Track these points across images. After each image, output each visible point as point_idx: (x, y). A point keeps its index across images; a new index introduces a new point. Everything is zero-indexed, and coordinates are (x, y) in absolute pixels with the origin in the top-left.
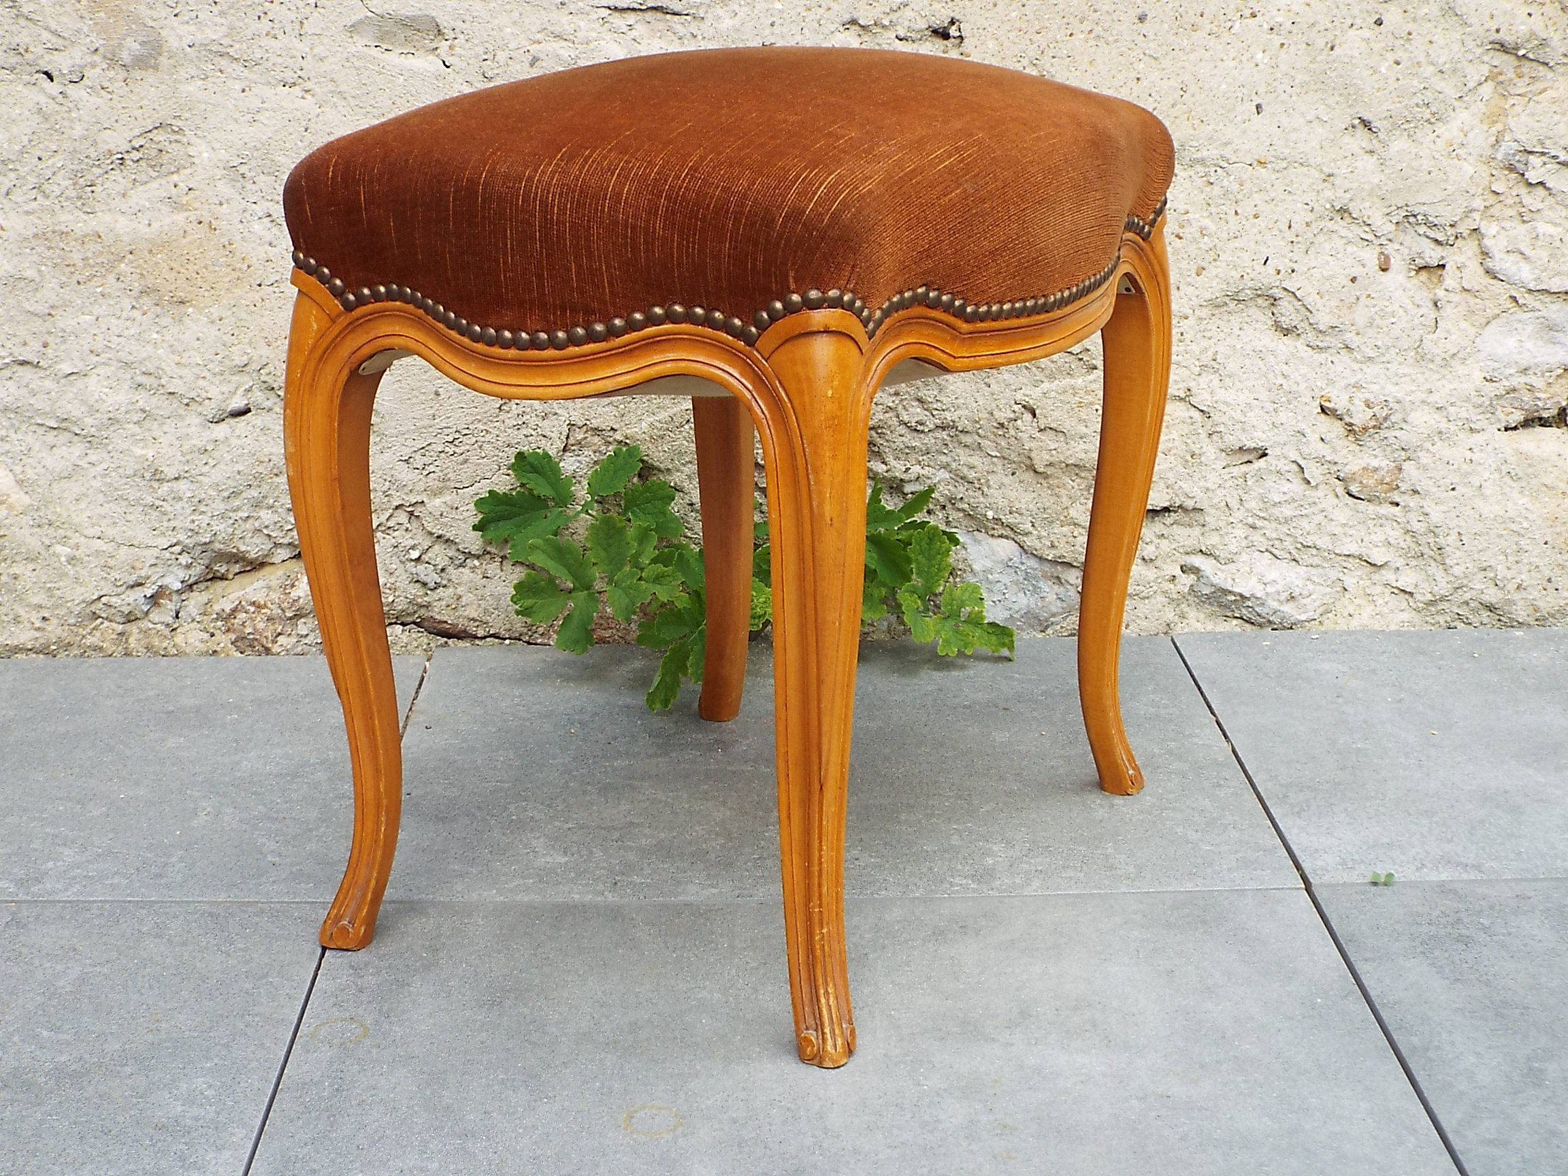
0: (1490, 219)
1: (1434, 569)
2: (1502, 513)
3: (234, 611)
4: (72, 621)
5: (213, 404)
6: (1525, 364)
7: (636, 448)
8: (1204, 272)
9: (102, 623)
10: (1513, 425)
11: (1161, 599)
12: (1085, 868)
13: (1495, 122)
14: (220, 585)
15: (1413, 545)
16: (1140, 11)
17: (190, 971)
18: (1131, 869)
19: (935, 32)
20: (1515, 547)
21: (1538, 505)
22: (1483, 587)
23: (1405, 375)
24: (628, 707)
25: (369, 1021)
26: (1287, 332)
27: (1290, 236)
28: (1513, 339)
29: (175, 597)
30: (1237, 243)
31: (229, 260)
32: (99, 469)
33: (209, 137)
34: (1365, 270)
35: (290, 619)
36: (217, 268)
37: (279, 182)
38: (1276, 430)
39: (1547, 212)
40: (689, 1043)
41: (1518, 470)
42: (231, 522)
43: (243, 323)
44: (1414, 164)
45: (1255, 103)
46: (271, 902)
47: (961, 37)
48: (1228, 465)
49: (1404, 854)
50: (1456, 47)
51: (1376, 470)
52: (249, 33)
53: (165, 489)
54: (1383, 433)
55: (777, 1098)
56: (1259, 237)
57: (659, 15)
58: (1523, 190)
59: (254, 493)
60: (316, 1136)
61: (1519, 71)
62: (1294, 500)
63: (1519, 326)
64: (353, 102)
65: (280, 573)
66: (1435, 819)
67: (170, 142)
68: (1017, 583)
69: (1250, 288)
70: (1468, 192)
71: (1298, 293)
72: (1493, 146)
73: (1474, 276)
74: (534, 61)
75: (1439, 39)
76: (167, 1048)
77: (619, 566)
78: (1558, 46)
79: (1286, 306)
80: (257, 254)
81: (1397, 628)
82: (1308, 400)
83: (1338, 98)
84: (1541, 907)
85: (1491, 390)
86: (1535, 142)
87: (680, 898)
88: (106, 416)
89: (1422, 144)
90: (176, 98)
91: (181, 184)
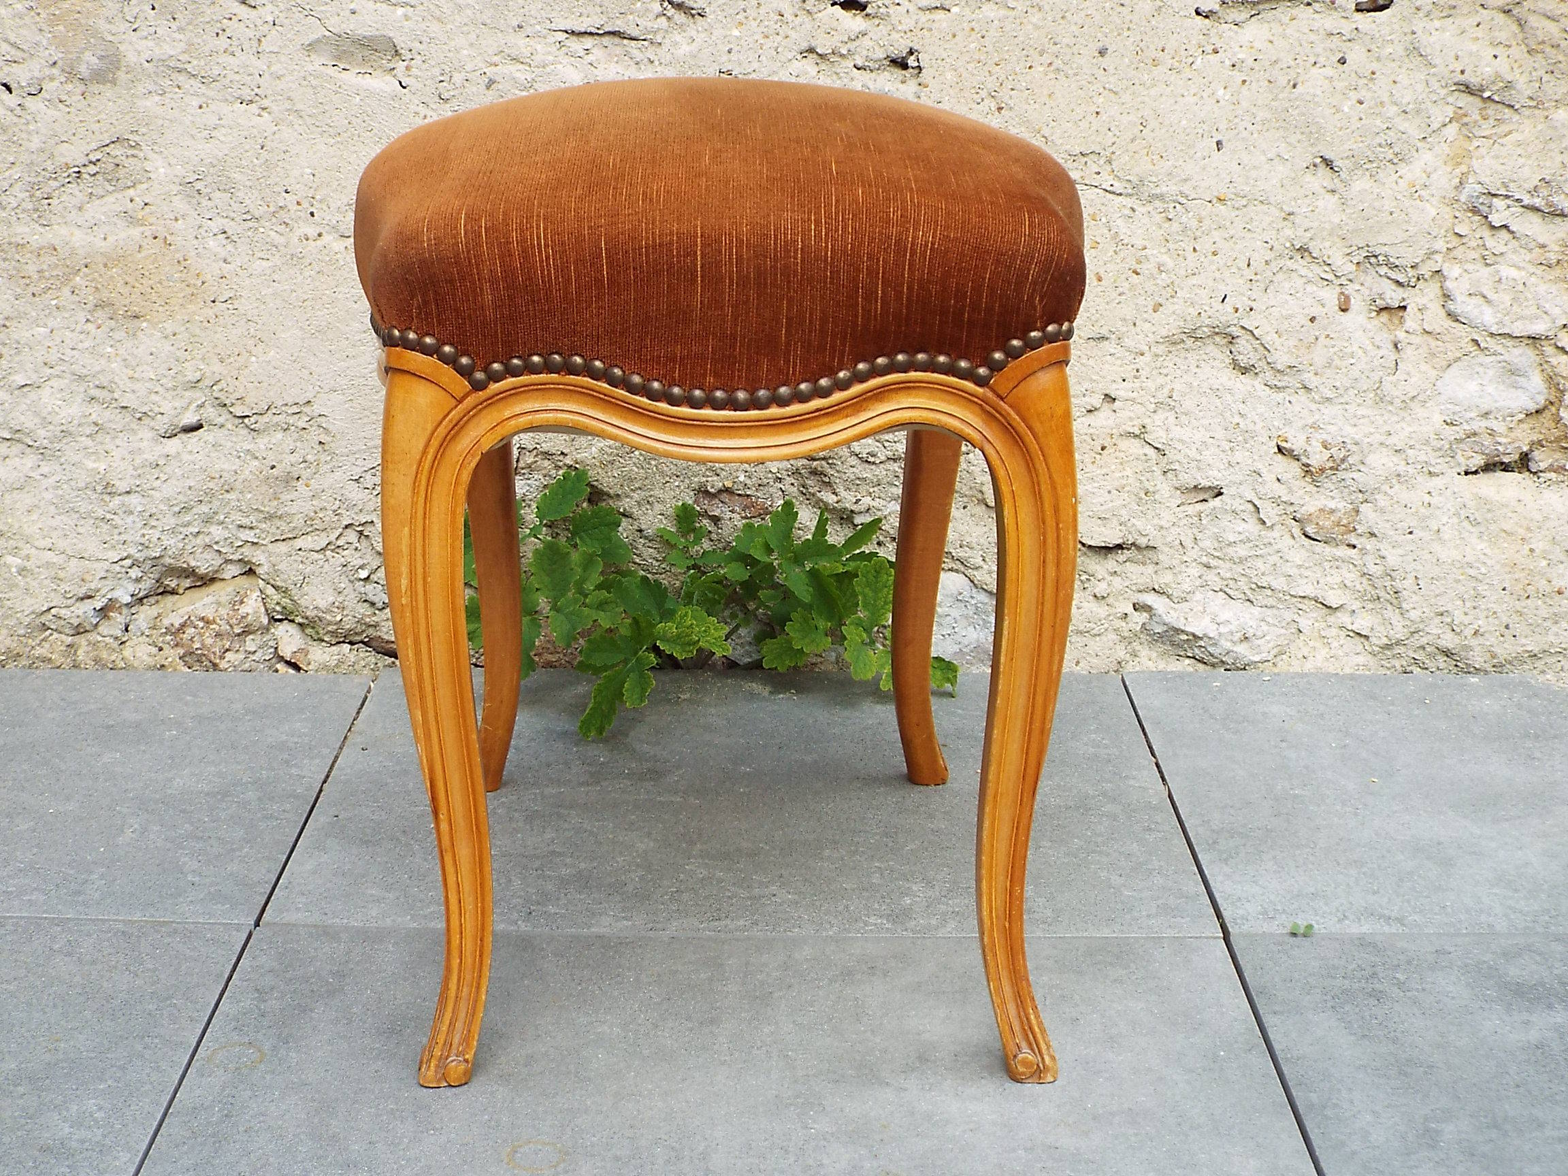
0: (1453, 261)
1: (1391, 613)
2: (1460, 558)
3: (183, 625)
4: (22, 632)
5: (165, 419)
6: (1485, 407)
7: (585, 472)
8: (1161, 309)
9: (51, 635)
10: (1474, 469)
11: (1112, 636)
13: (1459, 164)
14: (170, 599)
15: (1369, 588)
16: (1101, 44)
17: (96, 991)
18: (1049, 913)
19: (894, 62)
20: (1472, 592)
21: (1497, 551)
22: (1440, 632)
23: (1364, 417)
24: (566, 733)
25: (267, 1047)
26: (1245, 371)
27: (1249, 273)
28: (1475, 383)
29: (125, 611)
30: (1194, 280)
31: (184, 276)
32: (52, 480)
33: (166, 152)
34: (1325, 310)
35: (239, 635)
36: (171, 284)
37: (234, 199)
38: (1232, 470)
39: (1510, 256)
40: (582, 1077)
41: (1477, 515)
42: (182, 537)
43: (196, 339)
44: (1376, 204)
45: (1215, 140)
47: (919, 67)
48: (1183, 504)
49: (1326, 904)
50: (1420, 87)
51: (1332, 511)
52: (207, 49)
53: (117, 502)
54: (1341, 475)
55: (663, 1137)
56: (1217, 275)
57: (617, 40)
58: (1486, 233)
59: (204, 508)
60: (199, 1161)
61: (1484, 113)
62: (1249, 540)
63: (1481, 369)
64: (309, 121)
65: (230, 589)
66: (1364, 870)
67: (127, 156)
68: (966, 617)
69: (1207, 326)
70: (1430, 234)
71: (1255, 332)
72: (1456, 188)
73: (1436, 319)
74: (490, 83)
75: (1403, 78)
76: (63, 1068)
77: (563, 591)
78: (1524, 88)
79: (1244, 345)
80: (212, 270)
81: (1352, 671)
82: (1264, 440)
83: (1299, 136)
84: (1459, 963)
85: (1450, 433)
86: (1499, 185)
87: (593, 930)
88: (59, 428)
89: (1384, 184)
90: (133, 112)
91: (137, 199)
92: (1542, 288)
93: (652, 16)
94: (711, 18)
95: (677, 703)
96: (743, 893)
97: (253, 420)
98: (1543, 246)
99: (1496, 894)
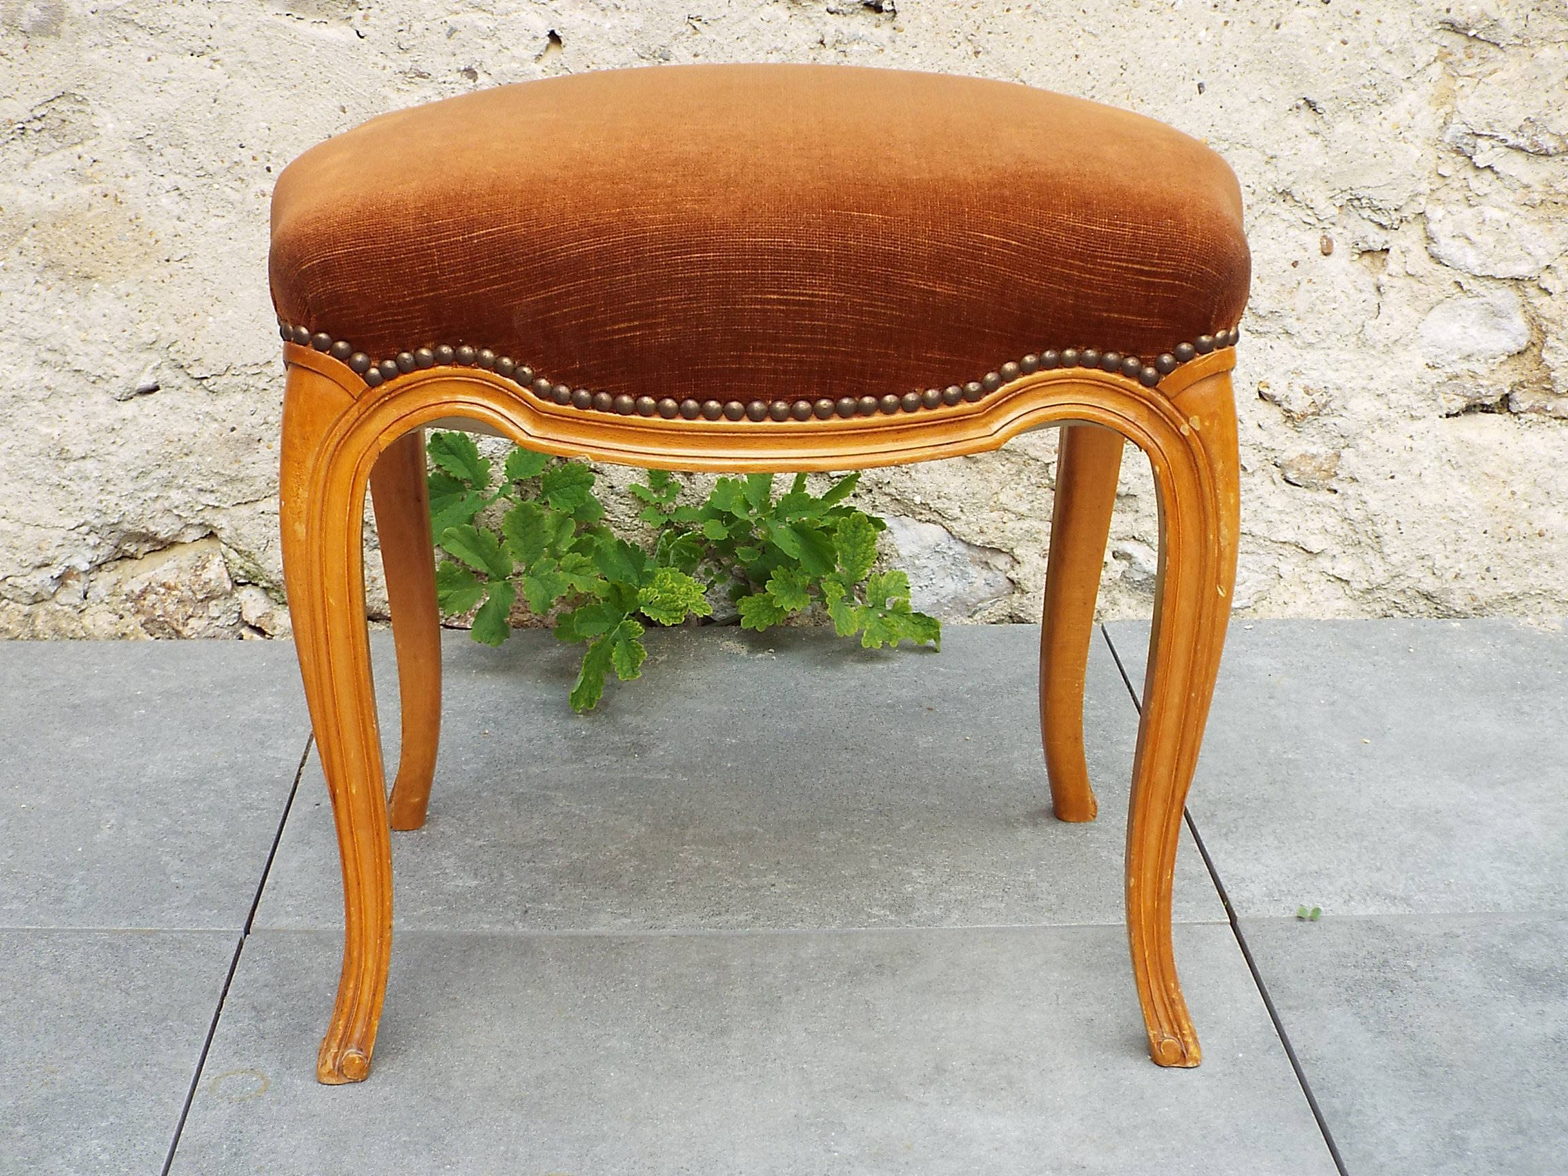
0: (1436, 202)
1: (1371, 557)
2: (1442, 501)
3: (144, 592)
5: (120, 382)
6: (1468, 350)
9: (8, 604)
10: (1455, 412)
12: (1006, 898)
13: (1443, 104)
14: (129, 564)
15: (1351, 533)
17: (88, 1013)
18: (1053, 898)
19: (867, 5)
20: (1453, 536)
21: (1478, 494)
22: (1420, 575)
23: (1346, 361)
24: (544, 703)
25: (270, 1073)
28: (1457, 325)
29: (83, 578)
31: (136, 234)
33: (114, 106)
34: (1307, 255)
35: (202, 601)
36: (124, 243)
37: (187, 155)
39: (1494, 197)
40: (596, 1099)
41: (1458, 458)
42: (141, 501)
43: (150, 299)
44: (1360, 147)
45: (1197, 83)
46: (173, 931)
47: (893, 10)
49: (1331, 883)
50: (1405, 26)
51: (1314, 457)
53: (72, 468)
54: (1322, 420)
55: (685, 1166)
58: (1470, 174)
59: (163, 472)
61: (1469, 52)
63: (1463, 312)
64: (263, 73)
65: (191, 553)
66: (1365, 843)
67: (74, 112)
68: (944, 568)
70: (1414, 176)
72: (1440, 128)
73: (1419, 261)
74: (451, 32)
75: (1387, 17)
77: (536, 555)
78: (1510, 25)
80: (165, 228)
81: (1333, 617)
82: (1246, 386)
83: (1282, 78)
84: (1469, 948)
85: (1433, 376)
86: (1484, 125)
87: (592, 929)
88: (10, 394)
89: (1368, 126)
90: (79, 66)
91: (86, 156)
92: (1526, 229)
95: (654, 666)
96: (742, 884)
97: (211, 381)
98: (1527, 187)
99: (1498, 868)
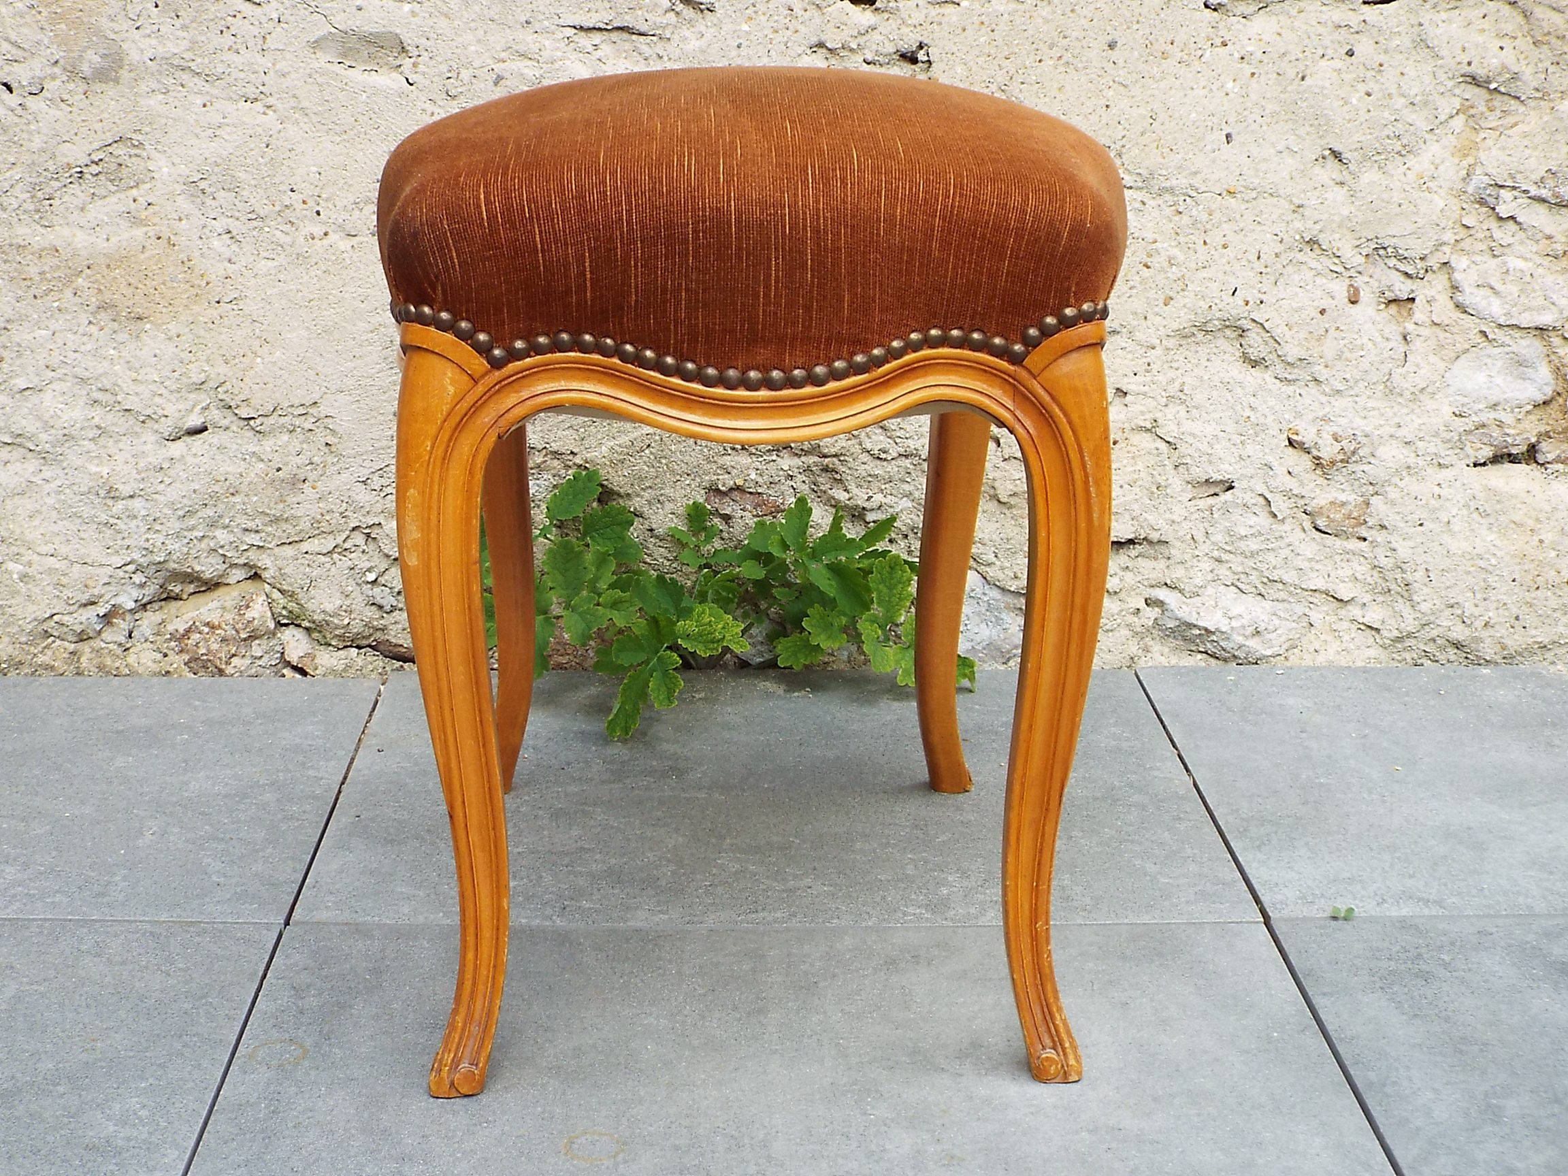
0: (1460, 252)
1: (1401, 605)
2: (1470, 549)
3: (188, 631)
4: (24, 639)
5: (170, 422)
6: (1493, 399)
7: (596, 472)
8: (1172, 302)
9: (54, 642)
10: (1482, 461)
11: (1125, 632)
13: (1466, 156)
14: (174, 605)
15: (1380, 581)
16: (1110, 38)
17: (128, 990)
18: (1088, 900)
19: (903, 56)
20: (1482, 584)
21: (1506, 542)
22: (1450, 624)
23: (1374, 409)
24: (582, 733)
25: (308, 1042)
26: (1255, 364)
27: (1259, 267)
28: (1483, 374)
29: (128, 617)
30: (1204, 273)
31: (188, 276)
32: (54, 485)
33: (169, 151)
34: (1335, 303)
35: (245, 640)
36: (175, 284)
37: (239, 198)
38: (1243, 463)
39: (1517, 247)
40: (633, 1068)
41: (1487, 507)
42: (186, 541)
43: (201, 340)
44: (1385, 196)
45: (1224, 133)
46: (214, 923)
47: (929, 61)
48: (1194, 498)
49: (1364, 888)
50: (1428, 79)
51: (1343, 504)
52: (211, 47)
53: (120, 507)
54: (1351, 467)
55: (721, 1126)
56: (1227, 268)
57: (625, 35)
58: (1494, 224)
59: (210, 512)
60: (250, 1157)
61: (1490, 105)
62: (1260, 534)
63: (1489, 361)
64: (315, 119)
65: (235, 593)
66: (1398, 855)
67: (130, 156)
68: (979, 614)
69: (1218, 319)
70: (1438, 225)
71: (1266, 325)
72: (1464, 179)
73: (1444, 310)
74: (498, 80)
75: (1410, 71)
76: (102, 1067)
77: (576, 591)
78: (1530, 79)
79: (1255, 338)
80: (217, 270)
81: (1363, 664)
82: (1276, 432)
83: (1308, 129)
84: (1503, 944)
85: (1460, 425)
86: (1506, 176)
87: (629, 924)
88: (62, 432)
89: (1392, 176)
90: (137, 111)
91: (141, 199)
92: (1550, 279)
93: (660, 11)
94: (720, 12)
95: (692, 702)
96: (778, 886)
97: (258, 421)
98: (1549, 237)
99: (1532, 877)
